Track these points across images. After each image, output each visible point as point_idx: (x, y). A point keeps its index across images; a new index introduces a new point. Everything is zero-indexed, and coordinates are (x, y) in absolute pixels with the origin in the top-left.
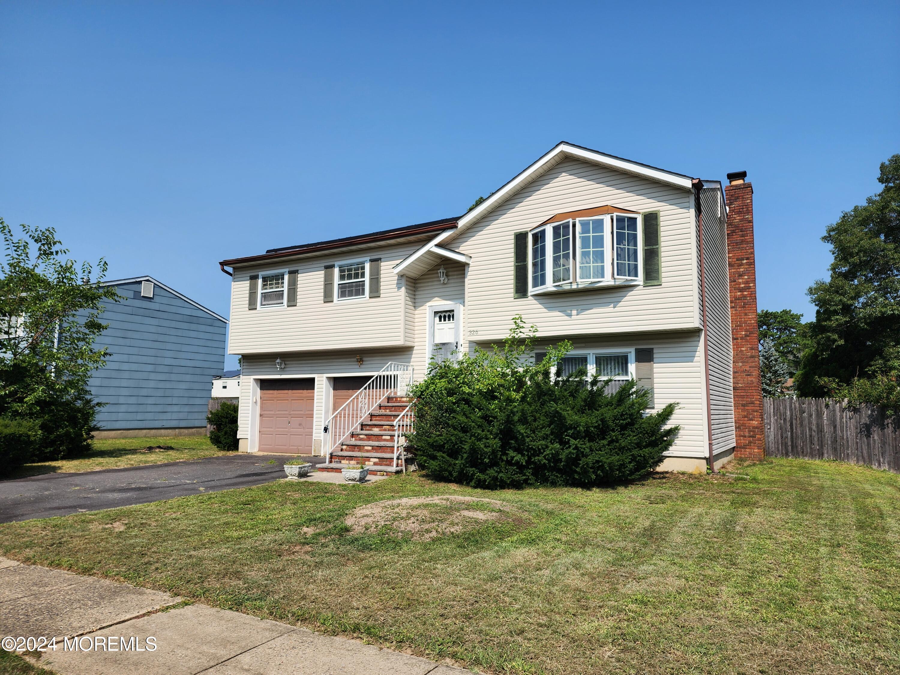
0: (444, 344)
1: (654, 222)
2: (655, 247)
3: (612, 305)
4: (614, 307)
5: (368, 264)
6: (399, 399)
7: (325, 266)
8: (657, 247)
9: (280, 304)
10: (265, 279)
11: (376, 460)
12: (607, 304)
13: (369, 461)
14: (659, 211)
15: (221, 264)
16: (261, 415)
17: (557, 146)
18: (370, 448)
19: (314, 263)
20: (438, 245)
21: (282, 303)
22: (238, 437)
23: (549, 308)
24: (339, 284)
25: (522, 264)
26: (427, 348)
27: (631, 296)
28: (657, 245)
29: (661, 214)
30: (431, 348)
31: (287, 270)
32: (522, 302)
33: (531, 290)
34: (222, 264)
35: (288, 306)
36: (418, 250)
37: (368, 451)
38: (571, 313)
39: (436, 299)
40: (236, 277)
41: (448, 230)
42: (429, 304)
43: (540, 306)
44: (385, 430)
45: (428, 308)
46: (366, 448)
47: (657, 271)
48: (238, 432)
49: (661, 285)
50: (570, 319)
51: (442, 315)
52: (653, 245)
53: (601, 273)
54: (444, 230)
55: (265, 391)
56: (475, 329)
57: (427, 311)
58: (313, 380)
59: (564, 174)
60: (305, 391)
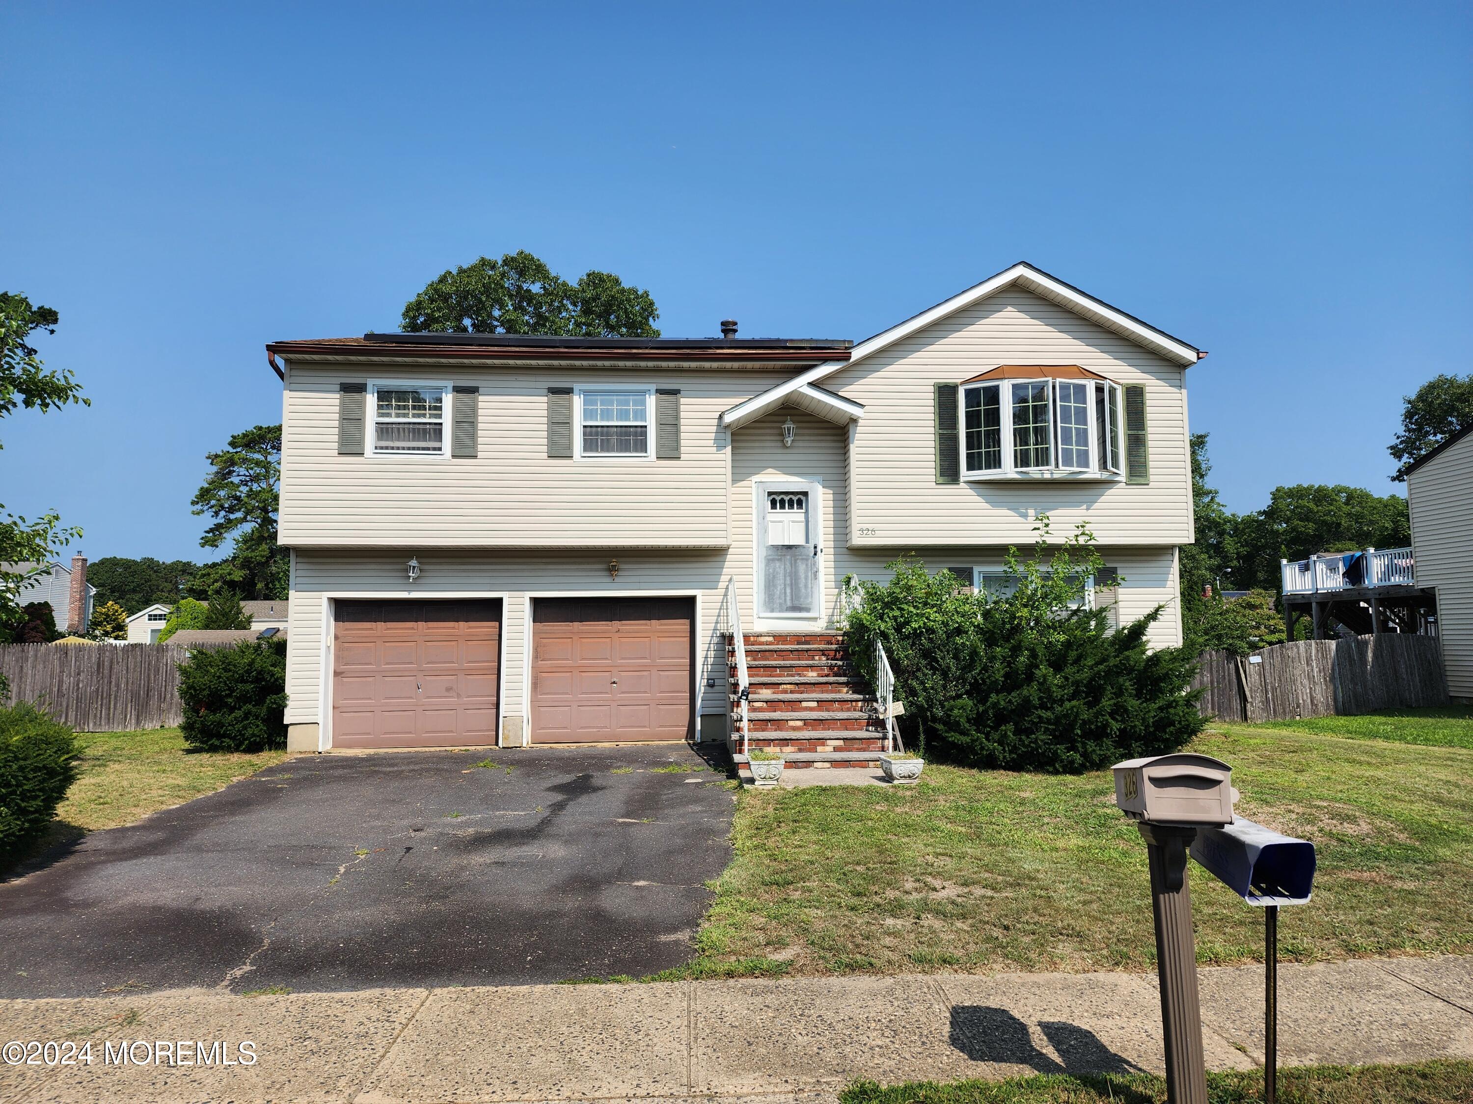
0: (789, 547)
1: (1139, 399)
2: (1140, 432)
3: (1085, 507)
4: (1087, 509)
5: (653, 398)
6: (752, 639)
7: (549, 389)
8: (1143, 432)
9: (435, 449)
10: (384, 396)
11: (840, 743)
12: (1076, 504)
13: (823, 745)
14: (1144, 385)
15: (269, 348)
16: (336, 674)
17: (1014, 266)
18: (799, 723)
19: (520, 378)
20: (813, 384)
21: (440, 449)
22: (285, 722)
23: (994, 504)
24: (585, 427)
25: (949, 432)
26: (755, 553)
27: (1111, 495)
28: (1144, 430)
29: (1147, 389)
30: (764, 553)
31: (450, 384)
32: (950, 489)
33: (965, 473)
34: (273, 349)
35: (454, 456)
36: (778, 385)
37: (795, 729)
38: (1027, 513)
39: (770, 470)
40: (293, 379)
41: (832, 363)
42: (756, 478)
43: (979, 499)
44: (785, 692)
45: (754, 485)
46: (791, 723)
47: (1144, 465)
48: (286, 711)
49: (1148, 484)
50: (1025, 521)
51: (778, 498)
52: (1138, 430)
53: (1084, 460)
54: (825, 360)
55: (348, 625)
56: (870, 526)
57: (754, 491)
58: (497, 603)
59: (1010, 308)
60: (461, 624)
